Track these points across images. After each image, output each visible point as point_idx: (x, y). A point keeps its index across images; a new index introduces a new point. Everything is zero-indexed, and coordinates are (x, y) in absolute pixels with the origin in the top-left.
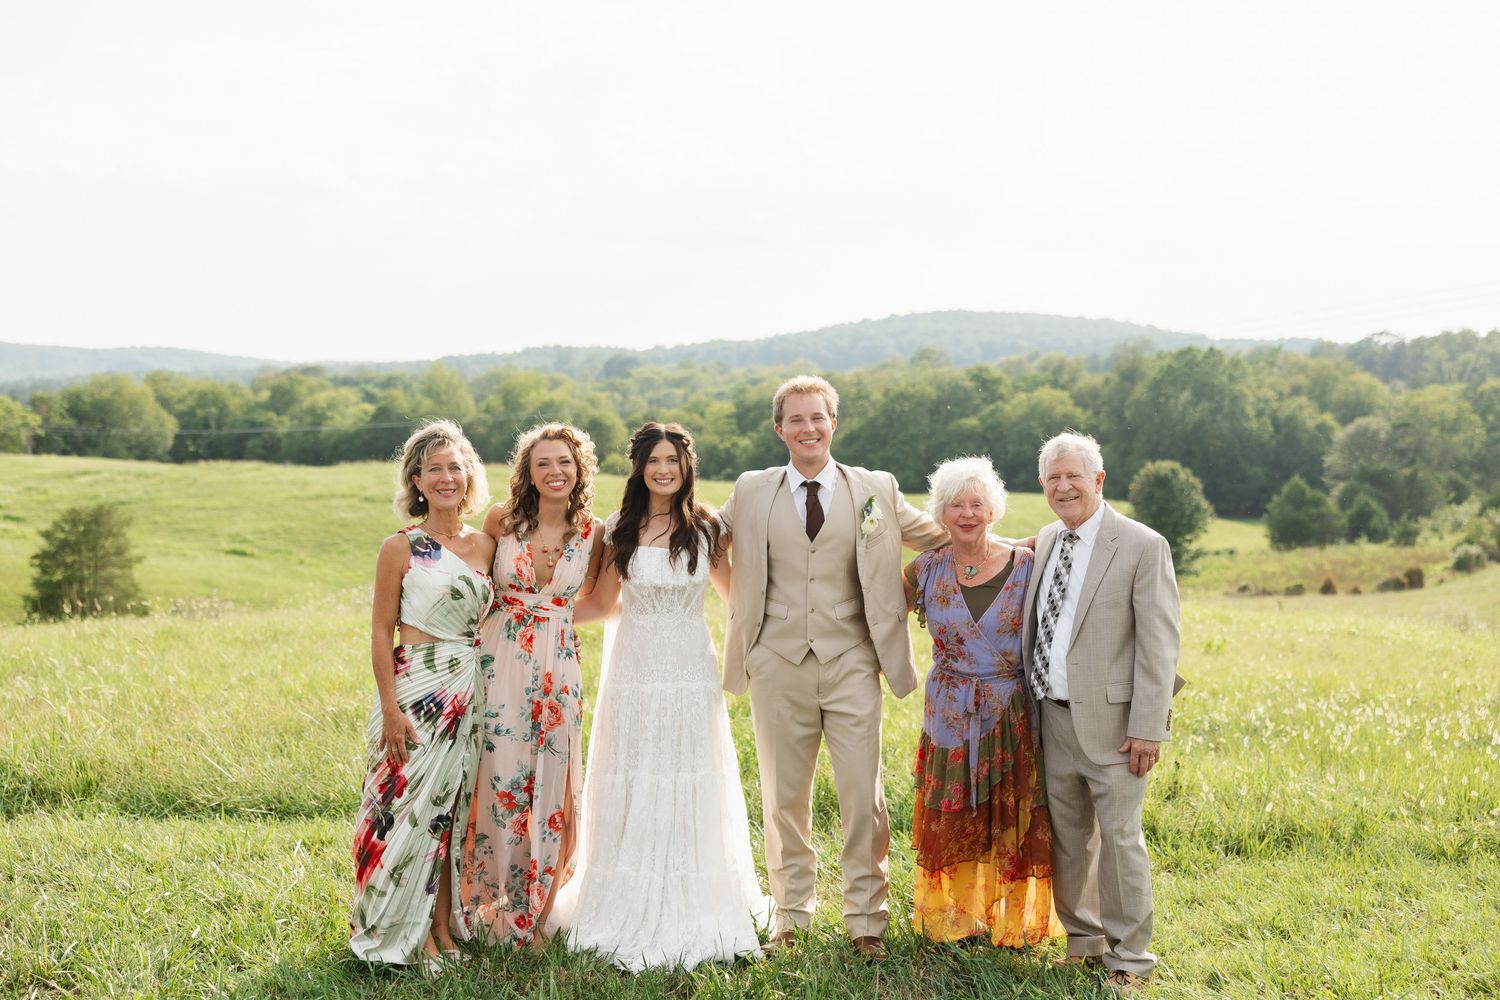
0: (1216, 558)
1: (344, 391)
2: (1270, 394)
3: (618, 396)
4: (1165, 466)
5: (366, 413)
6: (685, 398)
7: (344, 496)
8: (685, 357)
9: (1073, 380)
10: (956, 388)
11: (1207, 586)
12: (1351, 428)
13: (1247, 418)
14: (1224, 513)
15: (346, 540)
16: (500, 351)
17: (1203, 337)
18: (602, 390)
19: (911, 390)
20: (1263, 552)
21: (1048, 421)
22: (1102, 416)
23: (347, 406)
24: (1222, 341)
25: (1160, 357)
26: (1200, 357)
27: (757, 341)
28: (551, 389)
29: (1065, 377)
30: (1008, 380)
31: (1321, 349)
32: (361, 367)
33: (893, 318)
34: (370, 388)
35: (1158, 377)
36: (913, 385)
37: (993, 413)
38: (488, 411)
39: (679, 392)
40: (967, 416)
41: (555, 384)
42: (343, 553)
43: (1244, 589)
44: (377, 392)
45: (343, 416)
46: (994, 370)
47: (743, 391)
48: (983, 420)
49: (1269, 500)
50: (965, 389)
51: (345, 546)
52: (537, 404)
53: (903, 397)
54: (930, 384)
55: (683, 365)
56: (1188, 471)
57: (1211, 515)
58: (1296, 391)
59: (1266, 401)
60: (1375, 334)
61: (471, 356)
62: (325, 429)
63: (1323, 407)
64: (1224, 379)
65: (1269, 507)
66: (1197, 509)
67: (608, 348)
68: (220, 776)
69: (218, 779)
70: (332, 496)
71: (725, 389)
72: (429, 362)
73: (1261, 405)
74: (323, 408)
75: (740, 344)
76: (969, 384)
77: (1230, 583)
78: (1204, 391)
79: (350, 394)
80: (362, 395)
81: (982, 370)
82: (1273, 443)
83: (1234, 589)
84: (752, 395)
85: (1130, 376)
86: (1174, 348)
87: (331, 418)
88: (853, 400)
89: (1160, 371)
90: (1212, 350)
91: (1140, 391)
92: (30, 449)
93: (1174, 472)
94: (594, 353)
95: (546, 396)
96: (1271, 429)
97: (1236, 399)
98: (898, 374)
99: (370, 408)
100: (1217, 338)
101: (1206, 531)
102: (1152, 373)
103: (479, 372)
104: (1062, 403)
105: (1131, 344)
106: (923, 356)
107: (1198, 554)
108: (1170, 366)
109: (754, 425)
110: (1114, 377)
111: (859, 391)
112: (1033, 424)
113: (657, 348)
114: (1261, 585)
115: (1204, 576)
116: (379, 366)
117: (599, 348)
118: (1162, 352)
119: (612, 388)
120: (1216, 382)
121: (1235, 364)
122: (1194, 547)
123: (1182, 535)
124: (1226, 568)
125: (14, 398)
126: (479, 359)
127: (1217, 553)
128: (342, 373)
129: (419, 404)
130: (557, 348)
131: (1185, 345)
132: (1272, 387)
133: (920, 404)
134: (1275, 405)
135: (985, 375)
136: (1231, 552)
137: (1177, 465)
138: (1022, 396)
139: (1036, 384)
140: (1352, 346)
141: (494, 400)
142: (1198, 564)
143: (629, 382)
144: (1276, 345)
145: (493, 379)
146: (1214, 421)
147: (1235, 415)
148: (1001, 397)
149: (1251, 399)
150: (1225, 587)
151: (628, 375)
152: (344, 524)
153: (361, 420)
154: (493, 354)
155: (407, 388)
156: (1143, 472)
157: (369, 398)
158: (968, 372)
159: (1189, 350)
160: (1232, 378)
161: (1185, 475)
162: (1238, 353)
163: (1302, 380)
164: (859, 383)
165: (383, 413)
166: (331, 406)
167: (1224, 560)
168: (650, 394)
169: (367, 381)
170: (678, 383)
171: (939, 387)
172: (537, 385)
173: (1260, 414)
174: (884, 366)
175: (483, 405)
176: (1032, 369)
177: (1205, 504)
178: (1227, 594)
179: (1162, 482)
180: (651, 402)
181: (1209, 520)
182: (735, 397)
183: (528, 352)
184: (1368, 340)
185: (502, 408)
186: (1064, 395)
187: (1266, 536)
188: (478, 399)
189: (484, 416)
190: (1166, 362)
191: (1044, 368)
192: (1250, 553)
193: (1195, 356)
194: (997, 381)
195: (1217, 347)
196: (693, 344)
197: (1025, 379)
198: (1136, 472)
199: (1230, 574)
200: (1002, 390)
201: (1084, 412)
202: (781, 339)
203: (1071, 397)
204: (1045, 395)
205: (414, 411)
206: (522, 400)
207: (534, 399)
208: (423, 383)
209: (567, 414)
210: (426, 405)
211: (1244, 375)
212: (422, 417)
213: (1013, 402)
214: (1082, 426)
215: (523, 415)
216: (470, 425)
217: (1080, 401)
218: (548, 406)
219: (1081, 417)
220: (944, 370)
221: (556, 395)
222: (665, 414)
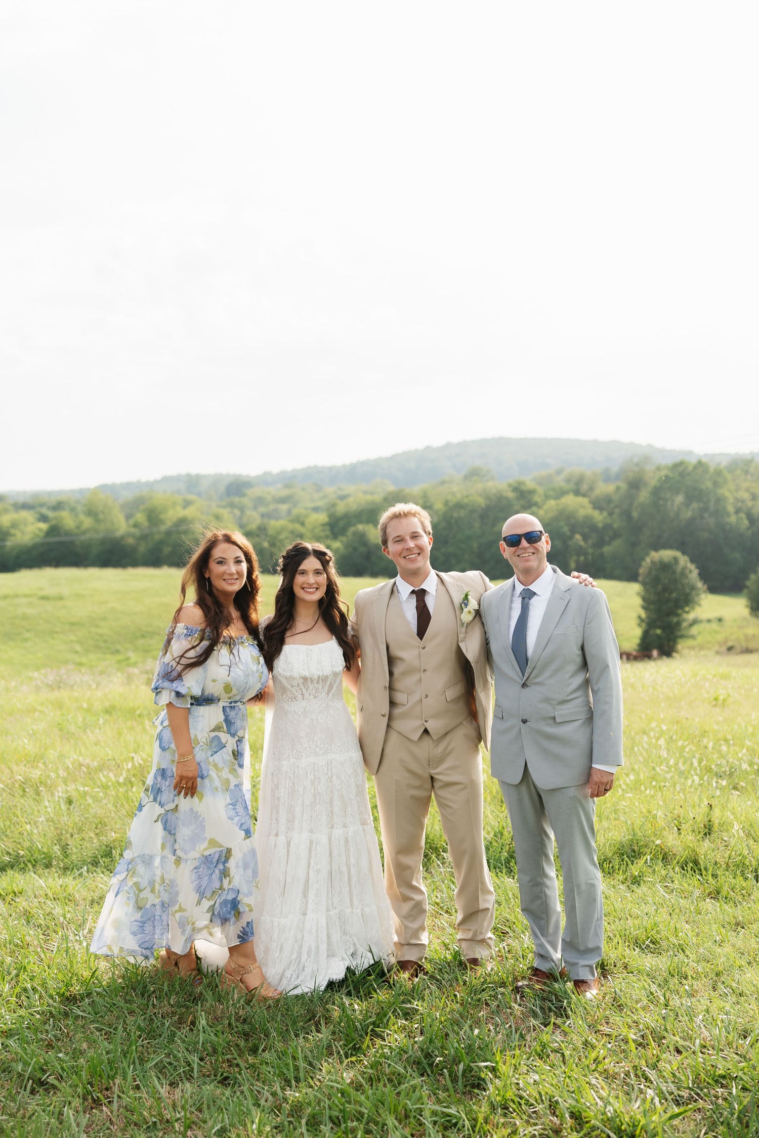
0: (707, 625)
1: (25, 514)
2: (746, 496)
3: (237, 512)
4: (667, 554)
5: (41, 530)
6: (289, 512)
7: (26, 596)
8: (288, 479)
9: (591, 489)
10: (500, 498)
11: (701, 647)
13: (729, 515)
14: (714, 589)
15: (28, 631)
16: (144, 480)
17: (690, 453)
18: (224, 507)
19: (466, 500)
20: (745, 619)
21: (573, 521)
22: (615, 516)
23: (26, 525)
24: (706, 455)
25: (658, 469)
26: (691, 468)
27: (344, 466)
28: (184, 507)
29: (585, 487)
30: (540, 490)
32: (36, 495)
33: (448, 445)
34: (45, 511)
35: (658, 484)
36: (467, 496)
38: (136, 525)
39: (284, 507)
41: (187, 504)
42: (26, 640)
43: (730, 649)
44: (51, 514)
45: (23, 533)
46: (530, 484)
47: (334, 505)
49: (747, 578)
50: (507, 499)
51: (27, 635)
52: (175, 519)
53: (459, 506)
54: (480, 495)
55: (287, 486)
56: (686, 558)
57: (704, 592)
59: (743, 501)
61: (121, 484)
62: (9, 544)
64: (709, 484)
65: (748, 583)
66: (693, 588)
67: (228, 475)
70: (16, 596)
71: (320, 504)
72: (88, 489)
73: (740, 504)
74: (8, 528)
75: (330, 469)
76: (511, 495)
77: (720, 645)
78: (694, 494)
79: (28, 516)
80: (37, 516)
81: (520, 483)
82: (750, 532)
83: (724, 649)
84: (341, 508)
85: (635, 484)
86: (670, 462)
87: (14, 535)
89: (659, 481)
90: (700, 463)
91: (644, 496)
93: (676, 560)
94: (217, 479)
95: (180, 513)
96: (746, 522)
97: (719, 500)
98: (455, 489)
99: (44, 526)
100: (702, 453)
101: (700, 605)
102: (653, 481)
103: (128, 496)
104: (583, 507)
105: (636, 460)
106: (474, 474)
107: (695, 622)
108: (666, 477)
109: (343, 532)
110: (623, 486)
112: (562, 524)
113: (266, 474)
114: (744, 645)
115: (700, 639)
116: (50, 493)
117: (221, 475)
118: (660, 465)
119: (232, 505)
120: (703, 487)
121: (718, 473)
122: (691, 616)
123: (682, 608)
124: (716, 632)
126: (128, 486)
127: (709, 621)
128: (21, 500)
129: (81, 523)
130: (188, 476)
131: (678, 459)
132: (747, 490)
133: (473, 511)
134: (750, 504)
135: (523, 488)
136: (720, 620)
137: (678, 554)
138: (552, 503)
139: (562, 493)
141: (140, 517)
142: (694, 630)
143: (246, 501)
144: (750, 457)
145: (138, 502)
146: (702, 518)
147: (719, 513)
148: (536, 504)
149: (731, 500)
150: (716, 648)
151: (244, 495)
152: (25, 617)
153: (37, 536)
154: (138, 481)
155: (73, 510)
156: (648, 560)
157: (43, 518)
158: (510, 485)
159: (681, 463)
160: (716, 484)
161: (684, 561)
162: (719, 464)
165: (54, 530)
166: (14, 525)
167: (714, 626)
168: (262, 509)
169: (42, 505)
170: (283, 500)
171: (487, 498)
172: (174, 504)
173: (737, 511)
174: (443, 483)
175: (132, 521)
176: (560, 481)
177: (700, 584)
178: (717, 653)
179: (665, 567)
180: (263, 516)
181: (703, 596)
182: (328, 509)
183: (165, 479)
185: (146, 524)
186: (584, 501)
187: (747, 606)
188: (128, 517)
189: (132, 530)
190: (663, 473)
191: (568, 481)
192: (735, 620)
193: (686, 467)
194: (532, 492)
195: (704, 460)
196: (294, 470)
197: (554, 490)
198: (643, 559)
199: (720, 637)
200: (537, 498)
201: (601, 513)
202: (363, 464)
203: (590, 502)
204: (570, 501)
205: (78, 527)
206: (162, 517)
207: (171, 516)
208: (85, 505)
209: (198, 527)
210: (87, 522)
211: (725, 481)
212: (84, 533)
213: (545, 507)
214: (600, 525)
215: (163, 528)
216: (123, 537)
217: (598, 505)
218: (182, 521)
219: (599, 517)
220: (490, 484)
221: (189, 512)
222: (274, 525)
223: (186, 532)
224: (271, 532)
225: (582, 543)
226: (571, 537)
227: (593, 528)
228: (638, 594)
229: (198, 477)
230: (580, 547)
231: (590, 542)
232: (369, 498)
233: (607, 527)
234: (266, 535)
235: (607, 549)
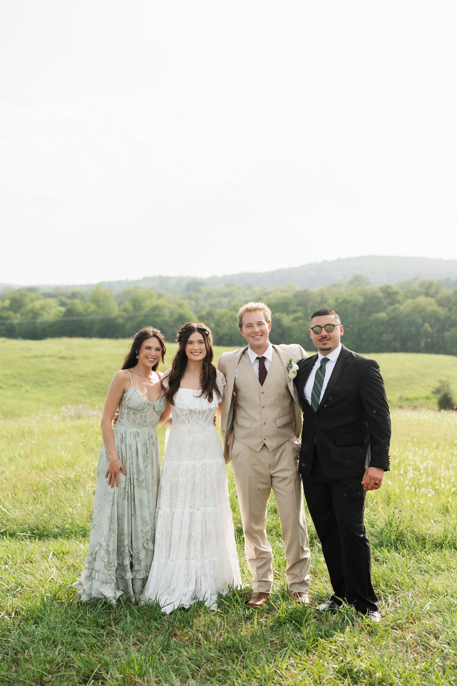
1: (50, 301)
3: (193, 303)
5: (60, 312)
6: (229, 303)
7: (50, 356)
8: (229, 281)
9: (437, 292)
10: (374, 297)
15: (51, 380)
16: (130, 279)
18: (184, 299)
19: (350, 298)
21: (423, 314)
22: (453, 311)
23: (51, 308)
27: (267, 273)
28: (158, 299)
29: (433, 290)
30: (402, 292)
32: (57, 288)
33: (339, 260)
34: (64, 299)
36: (351, 295)
37: (393, 311)
38: (125, 310)
39: (225, 300)
40: (380, 312)
41: (160, 296)
42: (49, 386)
44: (68, 301)
45: (48, 313)
46: (395, 288)
48: (388, 314)
50: (378, 298)
51: (50, 383)
52: (151, 306)
54: (359, 294)
55: (228, 286)
61: (115, 282)
62: (39, 320)
67: (188, 277)
68: (5, 515)
69: (4, 516)
70: (43, 356)
72: (93, 285)
74: (38, 309)
75: (257, 274)
76: (381, 295)
79: (52, 302)
80: (59, 302)
81: (388, 287)
87: (42, 315)
94: (180, 280)
95: (155, 302)
98: (343, 290)
99: (63, 309)
103: (119, 290)
104: (431, 304)
106: (357, 280)
112: (416, 316)
113: (213, 277)
116: (67, 287)
117: (182, 277)
119: (190, 298)
126: (119, 283)
128: (47, 291)
129: (88, 307)
130: (161, 277)
133: (355, 306)
135: (390, 290)
138: (409, 301)
139: (415, 295)
141: (128, 305)
143: (199, 295)
145: (127, 294)
148: (398, 302)
151: (199, 291)
152: (49, 371)
153: (58, 316)
154: (127, 280)
155: (82, 299)
157: (63, 304)
158: (381, 288)
164: (322, 295)
165: (70, 312)
166: (43, 308)
168: (211, 301)
169: (62, 295)
170: (225, 295)
171: (365, 297)
172: (151, 296)
174: (335, 285)
175: (122, 307)
176: (415, 286)
180: (211, 305)
183: (145, 279)
185: (132, 309)
186: (432, 300)
188: (120, 304)
189: (122, 313)
191: (421, 286)
194: (396, 293)
196: (233, 275)
197: (411, 292)
200: (399, 298)
201: (443, 309)
202: (279, 271)
203: (436, 301)
204: (422, 300)
205: (86, 311)
206: (143, 304)
207: (149, 304)
208: (91, 296)
209: (166, 312)
210: (93, 307)
212: (90, 314)
213: (405, 304)
214: (442, 317)
215: (143, 313)
216: (116, 318)
217: (440, 303)
218: (156, 308)
219: (442, 312)
220: (367, 287)
221: (160, 302)
222: (219, 311)
223: (158, 316)
224: (216, 317)
225: (430, 329)
226: (422, 325)
227: (438, 319)
229: (167, 278)
230: (429, 332)
231: (435, 329)
232: (284, 295)
233: (447, 318)
234: (213, 319)
235: (447, 334)
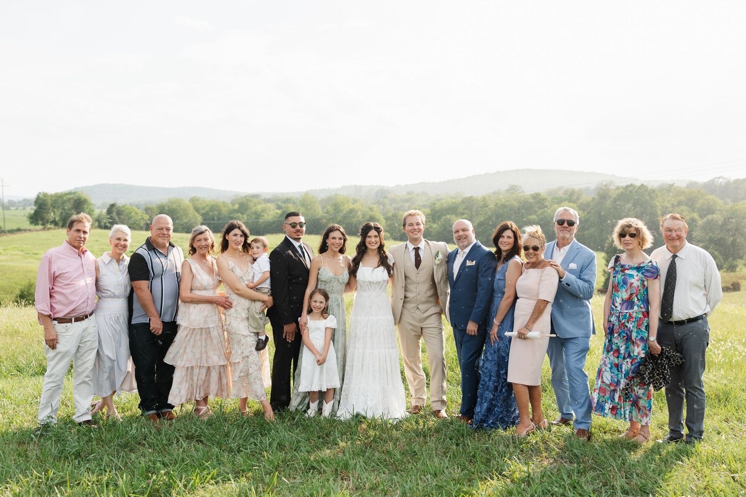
1: (269, 205)
3: (382, 207)
5: (277, 214)
8: (409, 189)
9: (578, 199)
10: (526, 202)
12: (705, 220)
16: (332, 188)
17: (637, 180)
18: (374, 204)
19: (507, 203)
23: (270, 211)
25: (617, 188)
26: (636, 188)
27: (439, 183)
28: (353, 204)
29: (575, 197)
30: (549, 199)
31: (691, 185)
32: (275, 195)
33: (498, 172)
34: (280, 203)
35: (617, 197)
36: (508, 201)
37: (543, 213)
38: (327, 212)
40: (532, 215)
41: (355, 201)
44: (283, 205)
45: (268, 215)
46: (543, 195)
47: (434, 204)
48: (538, 216)
50: (530, 203)
52: (348, 209)
53: (504, 206)
54: (515, 201)
55: (408, 193)
58: (680, 203)
59: (666, 208)
60: (716, 178)
61: (320, 190)
62: (261, 220)
63: (693, 211)
64: (648, 198)
67: (377, 186)
71: (426, 203)
72: (302, 192)
73: (664, 209)
74: (259, 212)
75: (432, 184)
76: (532, 201)
79: (271, 206)
80: (276, 207)
81: (538, 194)
84: (438, 206)
85: (604, 197)
86: (624, 184)
87: (263, 216)
88: (482, 207)
89: (618, 195)
90: (642, 185)
91: (608, 203)
92: (144, 229)
95: (352, 206)
98: (501, 197)
99: (279, 212)
102: (614, 195)
103: (323, 196)
105: (604, 183)
106: (512, 189)
108: (622, 192)
109: (439, 218)
110: (597, 197)
111: (484, 204)
116: (282, 194)
118: (618, 186)
119: (378, 203)
120: (643, 199)
121: (654, 191)
125: (138, 208)
128: (267, 197)
131: (629, 183)
134: (670, 209)
135: (539, 197)
139: (561, 201)
140: (705, 183)
141: (330, 208)
143: (386, 201)
144: (671, 184)
145: (329, 199)
147: (653, 214)
148: (546, 207)
149: (660, 207)
151: (386, 197)
153: (275, 217)
154: (329, 189)
155: (294, 203)
157: (279, 208)
158: (531, 195)
159: (631, 185)
160: (651, 198)
162: (653, 186)
163: (682, 198)
164: (484, 199)
166: (263, 211)
168: (395, 205)
169: (278, 200)
171: (519, 202)
172: (348, 201)
174: (495, 193)
175: (325, 210)
176: (560, 194)
180: (395, 209)
182: (430, 206)
183: (343, 188)
184: (713, 180)
185: (333, 212)
188: (323, 208)
189: (325, 215)
190: (620, 191)
191: (565, 193)
193: (634, 188)
194: (544, 200)
195: (645, 184)
196: (412, 184)
197: (557, 198)
200: (547, 203)
202: (450, 181)
203: (577, 206)
206: (342, 208)
207: (346, 208)
208: (300, 201)
211: (657, 196)
213: (552, 208)
215: (342, 214)
216: (320, 219)
218: (351, 211)
220: (520, 195)
221: (356, 206)
228: (604, 257)
229: (361, 187)
232: (454, 200)
235: (586, 232)
